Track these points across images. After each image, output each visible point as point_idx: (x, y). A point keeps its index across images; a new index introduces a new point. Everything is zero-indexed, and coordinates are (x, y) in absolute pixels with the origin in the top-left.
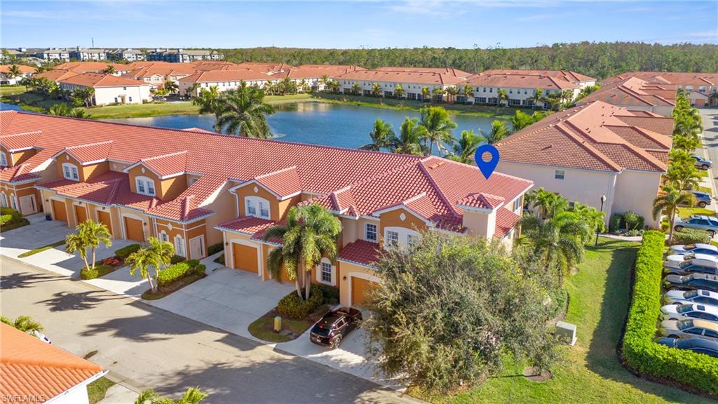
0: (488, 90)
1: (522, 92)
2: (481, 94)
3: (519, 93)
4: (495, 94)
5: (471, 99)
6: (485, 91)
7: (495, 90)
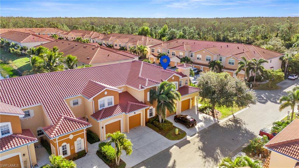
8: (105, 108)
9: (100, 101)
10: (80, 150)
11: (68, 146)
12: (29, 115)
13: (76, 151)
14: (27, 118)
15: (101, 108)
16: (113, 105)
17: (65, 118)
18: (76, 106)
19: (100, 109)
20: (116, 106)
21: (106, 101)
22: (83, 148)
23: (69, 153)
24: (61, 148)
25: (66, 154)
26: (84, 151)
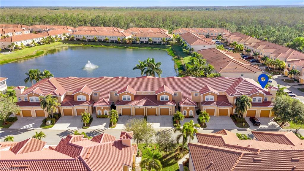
0: (144, 38)
1: (157, 39)
2: (142, 40)
3: (156, 39)
4: (147, 40)
5: (138, 42)
6: (143, 39)
7: (147, 39)
8: (208, 100)
9: (207, 97)
10: (191, 115)
11: (186, 111)
12: (176, 95)
13: (189, 115)
14: (175, 96)
15: (207, 100)
16: (213, 100)
17: (188, 100)
18: (196, 96)
19: (205, 100)
20: (214, 101)
21: (209, 98)
22: (192, 115)
23: (186, 115)
24: (183, 111)
25: (185, 114)
26: (193, 116)
